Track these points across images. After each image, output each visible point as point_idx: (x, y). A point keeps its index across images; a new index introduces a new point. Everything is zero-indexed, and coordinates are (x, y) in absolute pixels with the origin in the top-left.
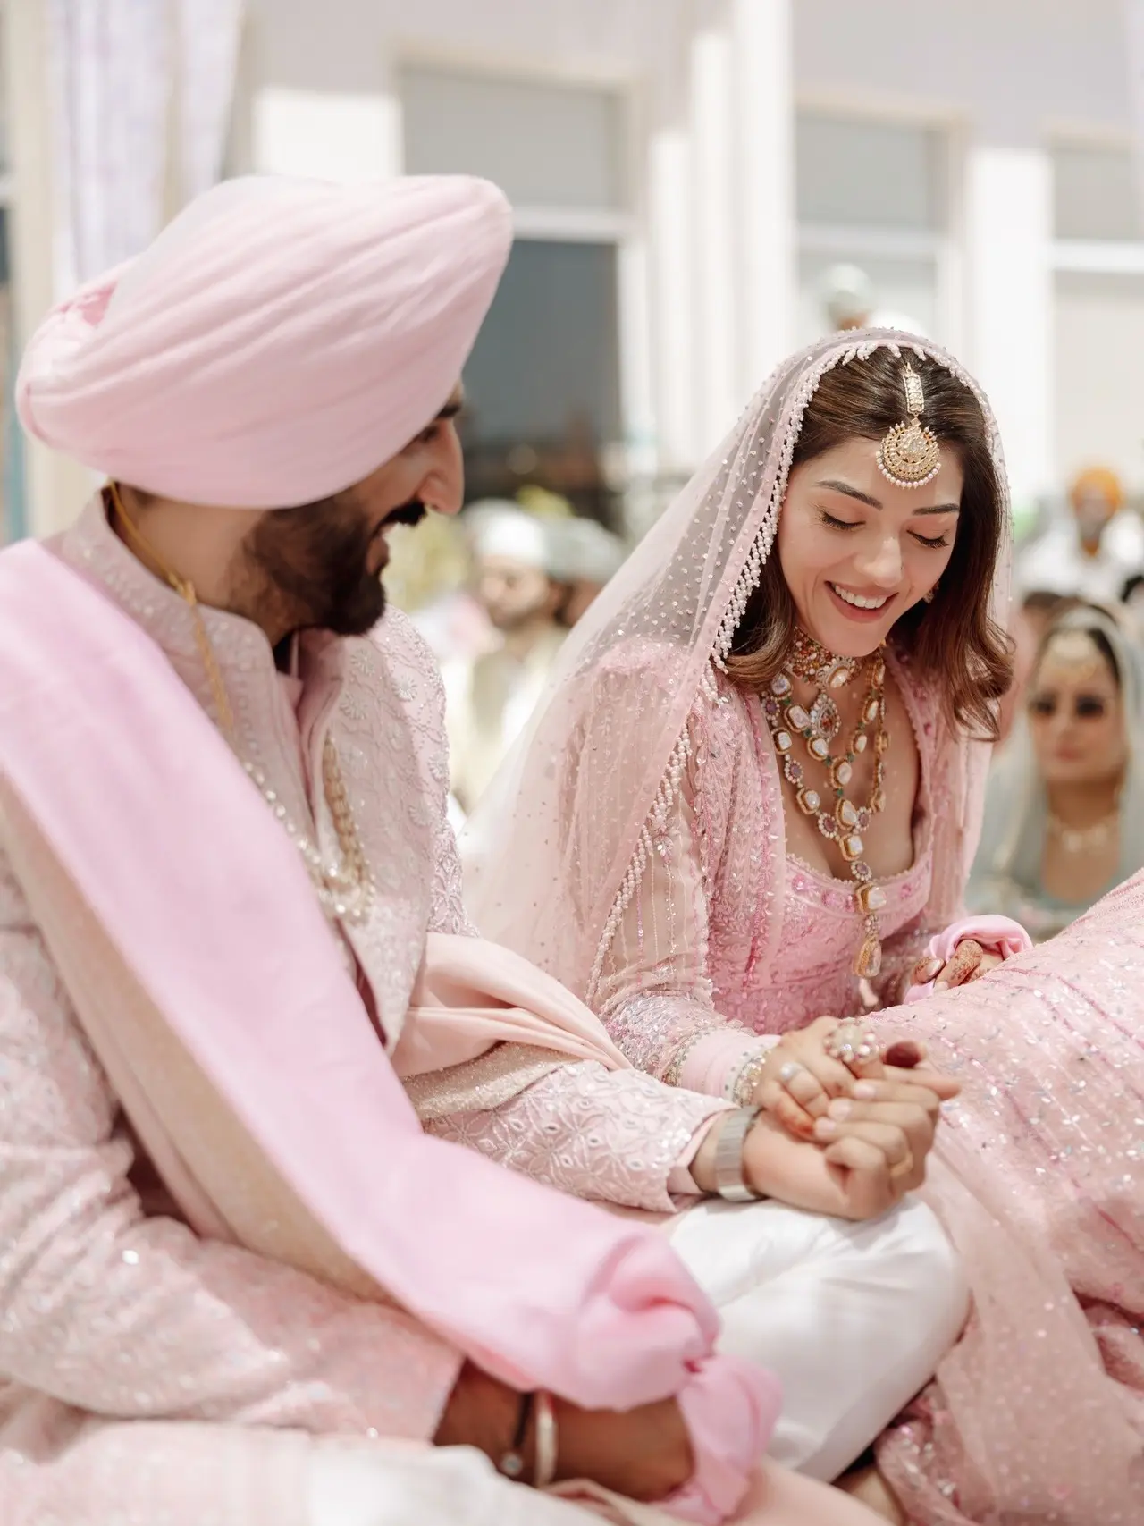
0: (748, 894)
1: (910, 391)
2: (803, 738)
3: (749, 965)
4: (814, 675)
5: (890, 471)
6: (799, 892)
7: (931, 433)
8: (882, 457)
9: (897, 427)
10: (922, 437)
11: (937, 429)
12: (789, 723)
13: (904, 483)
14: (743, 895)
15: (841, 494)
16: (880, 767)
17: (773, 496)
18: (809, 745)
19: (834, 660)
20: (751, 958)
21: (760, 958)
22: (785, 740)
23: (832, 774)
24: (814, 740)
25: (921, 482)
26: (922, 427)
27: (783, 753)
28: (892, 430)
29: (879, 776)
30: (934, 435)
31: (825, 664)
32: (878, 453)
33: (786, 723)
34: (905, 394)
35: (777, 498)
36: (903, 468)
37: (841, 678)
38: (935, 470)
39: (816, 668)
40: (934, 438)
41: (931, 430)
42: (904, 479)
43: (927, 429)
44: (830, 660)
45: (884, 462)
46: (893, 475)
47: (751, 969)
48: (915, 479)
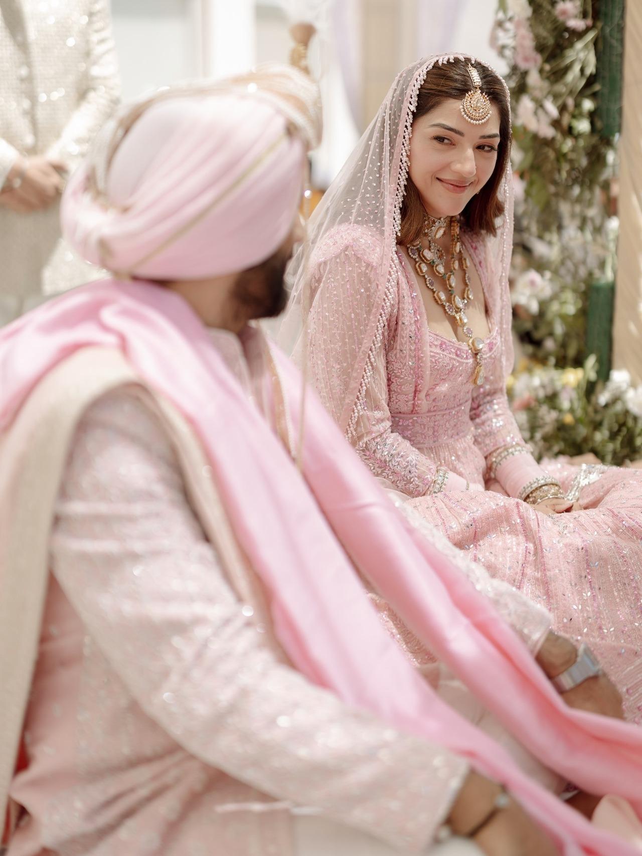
0: (410, 356)
1: (473, 76)
2: (431, 265)
3: (415, 396)
4: (427, 233)
5: (467, 116)
6: (443, 350)
7: (486, 96)
8: (463, 108)
9: (470, 93)
10: (482, 98)
11: (488, 94)
12: (423, 258)
13: (475, 121)
14: (408, 357)
15: (443, 129)
16: (466, 276)
17: (404, 136)
18: (435, 269)
19: (436, 223)
20: (415, 392)
21: (420, 391)
22: (424, 268)
23: (447, 282)
24: (437, 266)
25: (483, 121)
26: (482, 93)
27: (424, 274)
28: (467, 95)
29: (467, 281)
30: (487, 97)
31: (432, 226)
32: (461, 107)
33: (423, 259)
34: (470, 78)
35: (407, 137)
36: (474, 114)
37: (441, 232)
38: (489, 115)
39: (428, 229)
40: (488, 98)
41: (486, 94)
42: (474, 120)
43: (484, 94)
44: (435, 224)
45: (464, 111)
46: (469, 117)
47: (416, 399)
48: (480, 120)
